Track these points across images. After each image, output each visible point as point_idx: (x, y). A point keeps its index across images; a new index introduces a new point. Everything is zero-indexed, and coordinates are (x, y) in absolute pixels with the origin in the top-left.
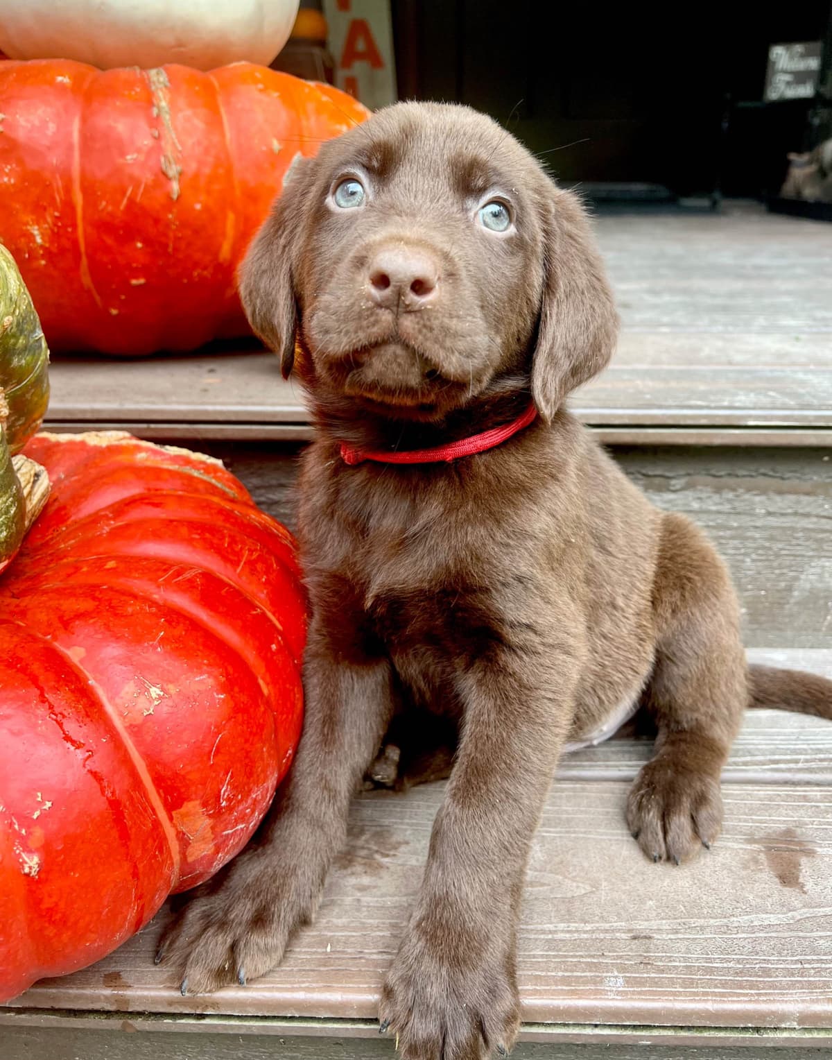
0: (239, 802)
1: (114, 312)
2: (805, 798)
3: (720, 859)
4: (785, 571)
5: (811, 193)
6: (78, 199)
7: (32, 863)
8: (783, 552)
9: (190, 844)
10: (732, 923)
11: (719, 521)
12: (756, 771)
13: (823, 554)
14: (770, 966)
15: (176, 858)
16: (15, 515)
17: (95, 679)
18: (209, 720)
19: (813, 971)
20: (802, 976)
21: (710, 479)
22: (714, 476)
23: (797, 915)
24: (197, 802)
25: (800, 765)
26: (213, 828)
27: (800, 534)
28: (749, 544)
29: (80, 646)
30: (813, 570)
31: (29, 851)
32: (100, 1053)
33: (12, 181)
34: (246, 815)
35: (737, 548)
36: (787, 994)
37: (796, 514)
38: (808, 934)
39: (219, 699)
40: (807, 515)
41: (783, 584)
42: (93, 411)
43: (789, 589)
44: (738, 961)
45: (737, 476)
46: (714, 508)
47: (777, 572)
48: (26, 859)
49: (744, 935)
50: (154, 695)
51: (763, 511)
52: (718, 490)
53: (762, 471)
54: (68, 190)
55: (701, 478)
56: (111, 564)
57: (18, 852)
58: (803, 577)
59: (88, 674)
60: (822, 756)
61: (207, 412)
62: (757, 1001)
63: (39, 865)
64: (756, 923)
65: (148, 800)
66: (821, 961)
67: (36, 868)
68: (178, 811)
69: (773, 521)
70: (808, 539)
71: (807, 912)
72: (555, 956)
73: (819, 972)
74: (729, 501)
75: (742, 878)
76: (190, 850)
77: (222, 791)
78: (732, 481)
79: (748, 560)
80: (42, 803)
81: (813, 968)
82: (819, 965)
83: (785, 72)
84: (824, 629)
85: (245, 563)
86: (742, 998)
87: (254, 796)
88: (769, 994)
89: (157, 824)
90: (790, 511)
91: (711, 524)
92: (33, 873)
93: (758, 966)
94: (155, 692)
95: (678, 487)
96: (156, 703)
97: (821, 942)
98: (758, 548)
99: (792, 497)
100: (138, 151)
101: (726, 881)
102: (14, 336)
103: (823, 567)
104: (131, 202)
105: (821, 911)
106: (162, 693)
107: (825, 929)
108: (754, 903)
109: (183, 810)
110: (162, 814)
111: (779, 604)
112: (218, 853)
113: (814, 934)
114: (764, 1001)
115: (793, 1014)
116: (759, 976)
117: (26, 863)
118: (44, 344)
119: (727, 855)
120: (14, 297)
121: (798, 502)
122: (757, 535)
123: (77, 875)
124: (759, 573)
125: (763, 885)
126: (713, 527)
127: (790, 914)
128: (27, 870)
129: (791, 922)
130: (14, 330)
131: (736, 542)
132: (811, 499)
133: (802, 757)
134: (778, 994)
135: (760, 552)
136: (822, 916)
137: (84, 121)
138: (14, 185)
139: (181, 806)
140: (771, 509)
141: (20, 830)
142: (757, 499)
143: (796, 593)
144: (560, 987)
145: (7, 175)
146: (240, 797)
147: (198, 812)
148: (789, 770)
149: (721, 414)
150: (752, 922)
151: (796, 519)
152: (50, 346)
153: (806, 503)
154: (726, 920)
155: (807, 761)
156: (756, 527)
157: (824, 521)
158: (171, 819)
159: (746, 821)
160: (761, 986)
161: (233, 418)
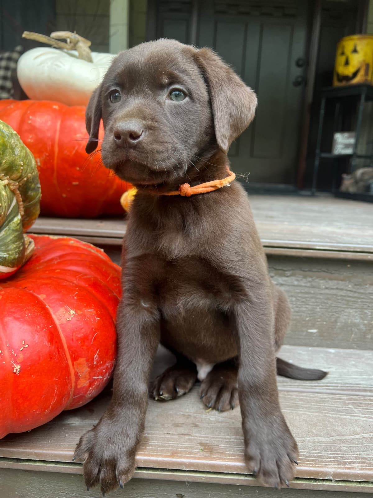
0: (101, 365)
1: (64, 195)
2: (340, 399)
3: (302, 417)
4: (334, 313)
5: (352, 190)
6: (56, 149)
7: (17, 368)
8: (333, 305)
9: (79, 378)
10: (306, 439)
11: (306, 290)
12: (319, 389)
13: (349, 307)
14: (321, 455)
15: (73, 384)
16: (22, 250)
17: (49, 306)
18: (93, 326)
19: (339, 457)
20: (335, 459)
21: (301, 272)
22: (304, 271)
23: (334, 438)
24: (85, 359)
25: (338, 388)
26: (89, 373)
27: (339, 298)
28: (318, 301)
29: (44, 294)
30: (345, 314)
31: (17, 364)
32: (27, 490)
33: (32, 141)
34: (103, 372)
35: (313, 302)
36: (328, 464)
37: (337, 289)
38: (338, 445)
39: (97, 319)
40: (342, 289)
41: (333, 320)
42: (53, 230)
43: (336, 322)
44: (308, 452)
45: (313, 271)
46: (303, 284)
47: (331, 314)
48: (15, 366)
49: (311, 444)
50: (72, 313)
51: (324, 287)
52: (305, 277)
53: (323, 269)
54: (53, 146)
55: (298, 272)
56: (58, 271)
57: (12, 363)
58: (341, 316)
59: (46, 304)
60: (348, 385)
61: (98, 233)
62: (315, 467)
63: (20, 369)
64: (316, 440)
65: (65, 354)
66: (344, 454)
67: (19, 370)
68: (77, 362)
69: (327, 291)
70: (343, 300)
71: (338, 437)
72: (229, 447)
73: (342, 458)
74: (310, 282)
75: (311, 425)
76: (79, 382)
77: (95, 357)
78: (310, 273)
79: (318, 308)
80: (24, 345)
81: (340, 456)
82: (342, 456)
83: (341, 144)
84: (351, 340)
85: (111, 278)
86: (309, 465)
87: (107, 365)
88: (320, 464)
89: (67, 365)
90: (335, 287)
91: (303, 291)
92: (17, 373)
93: (316, 454)
94: (72, 312)
95: (289, 274)
96: (72, 316)
97: (344, 448)
98: (322, 303)
99: (336, 282)
100: (82, 133)
101: (304, 425)
102: (31, 182)
103: (349, 312)
104: (77, 151)
105: (344, 438)
106: (75, 313)
107: (345, 444)
108: (315, 433)
109: (78, 362)
110: (70, 362)
111: (332, 328)
112: (90, 387)
113: (342, 445)
114: (318, 467)
115: (330, 472)
116: (316, 458)
117: (15, 368)
118: (40, 190)
119: (305, 417)
120: (33, 168)
121: (338, 284)
122: (321, 297)
123: (34, 377)
124: (323, 314)
125: (320, 427)
126: (303, 293)
127: (331, 438)
128: (15, 371)
129: (331, 440)
130: (31, 180)
131: (313, 300)
132: (343, 283)
133: (340, 385)
134: (324, 464)
135: (323, 304)
136: (345, 439)
137: (62, 122)
138: (32, 143)
139: (78, 360)
140: (327, 286)
141: (14, 354)
142: (322, 282)
143: (339, 324)
144: (231, 457)
145: (30, 139)
146: (101, 362)
147: (84, 364)
148: (334, 389)
149: (305, 244)
150: (315, 440)
151: (338, 291)
152: (42, 193)
153: (341, 284)
154: (303, 439)
155: (341, 387)
156: (321, 294)
157: (349, 292)
158: (73, 365)
159: (314, 405)
160: (317, 461)
161: (109, 235)
